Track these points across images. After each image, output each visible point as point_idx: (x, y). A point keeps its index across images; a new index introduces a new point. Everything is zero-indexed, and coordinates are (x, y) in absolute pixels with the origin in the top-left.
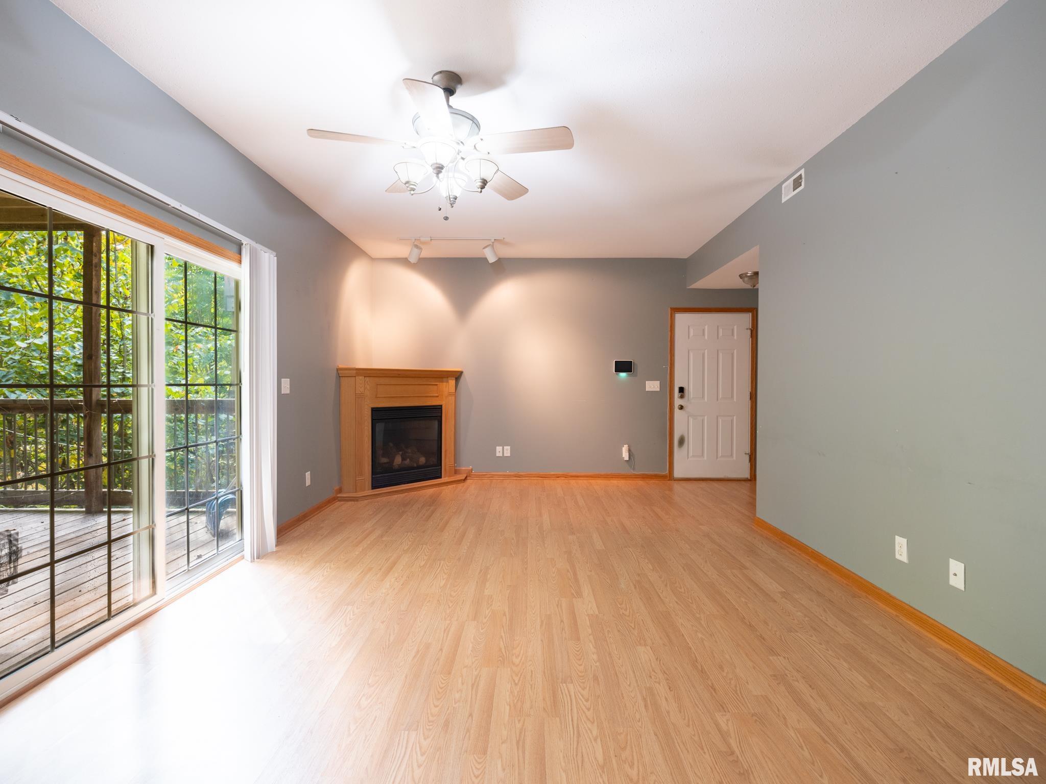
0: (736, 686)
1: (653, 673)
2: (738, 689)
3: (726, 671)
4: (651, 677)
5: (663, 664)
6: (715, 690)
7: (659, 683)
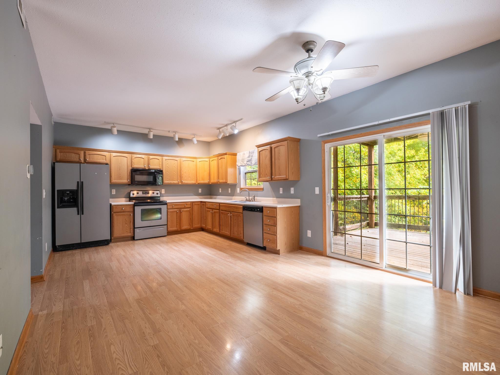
0: (178, 320)
1: (212, 313)
2: (177, 319)
3: (182, 325)
4: (212, 311)
5: (209, 318)
6: (186, 315)
7: (208, 310)
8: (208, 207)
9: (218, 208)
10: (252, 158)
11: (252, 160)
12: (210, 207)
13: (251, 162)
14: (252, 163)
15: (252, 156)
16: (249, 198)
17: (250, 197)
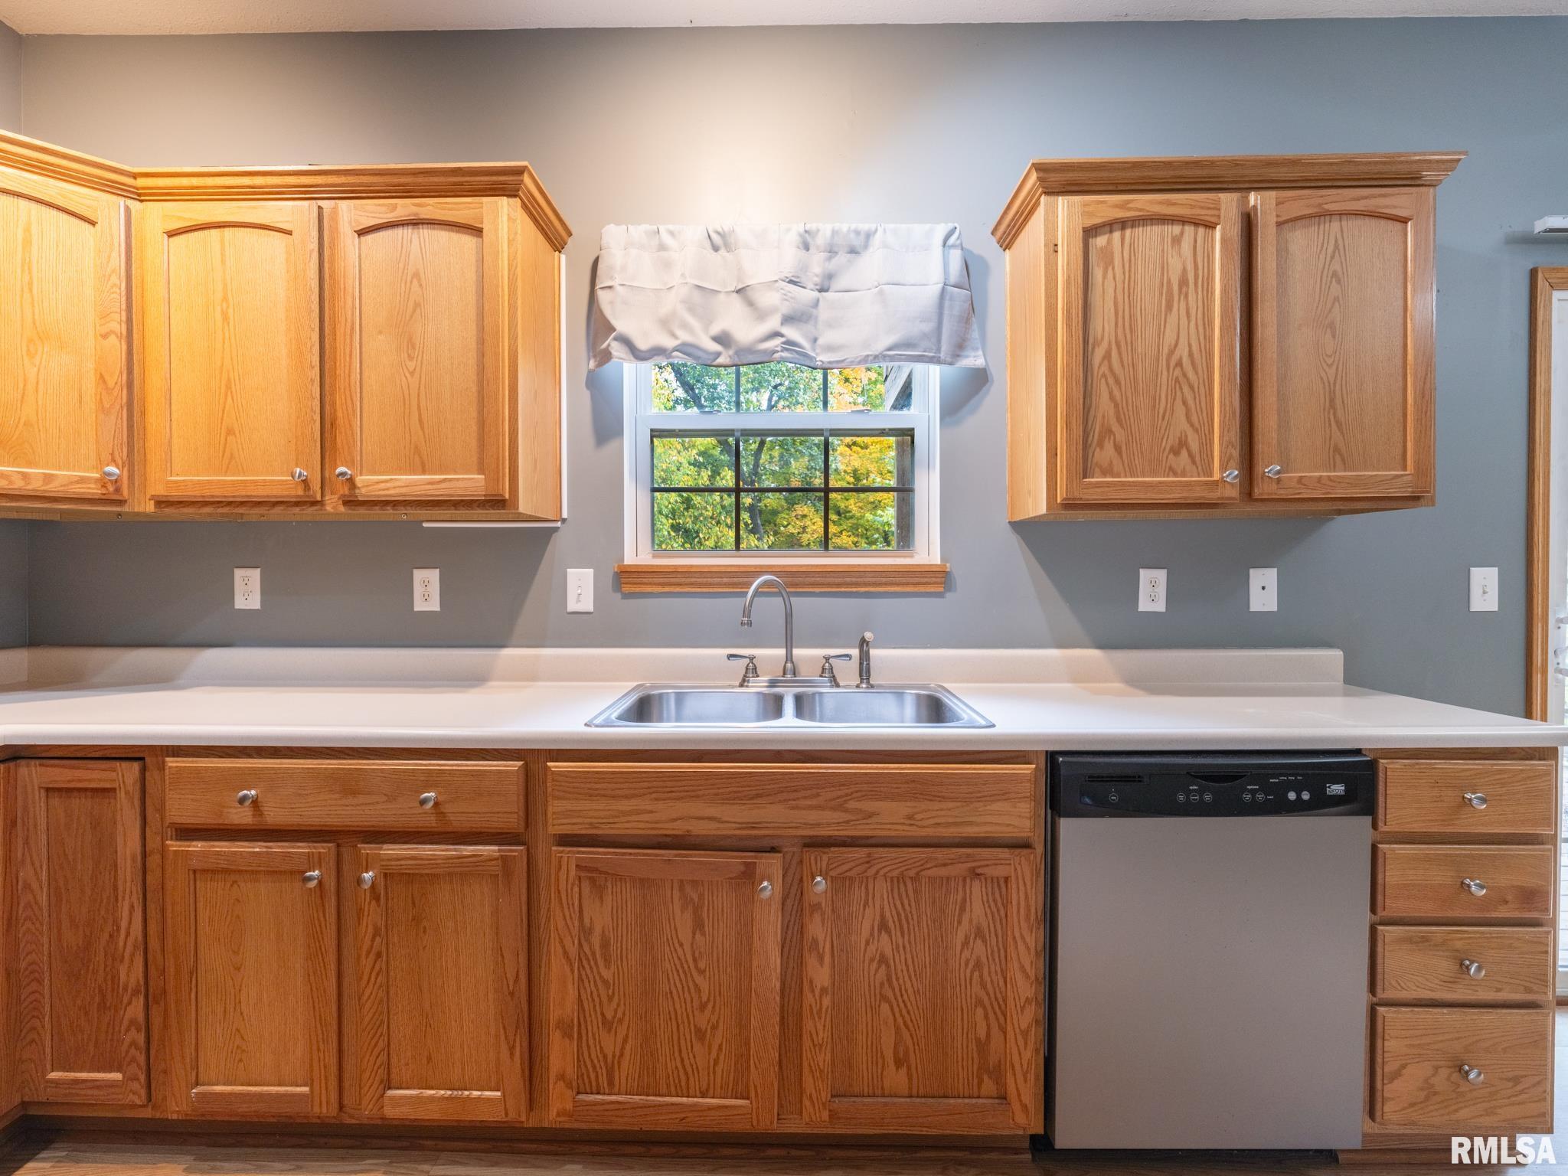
8: (242, 816)
9: (506, 813)
10: (818, 300)
11: (823, 314)
12: (275, 815)
13: (809, 327)
14: (815, 340)
15: (830, 277)
16: (789, 657)
17: (796, 652)
